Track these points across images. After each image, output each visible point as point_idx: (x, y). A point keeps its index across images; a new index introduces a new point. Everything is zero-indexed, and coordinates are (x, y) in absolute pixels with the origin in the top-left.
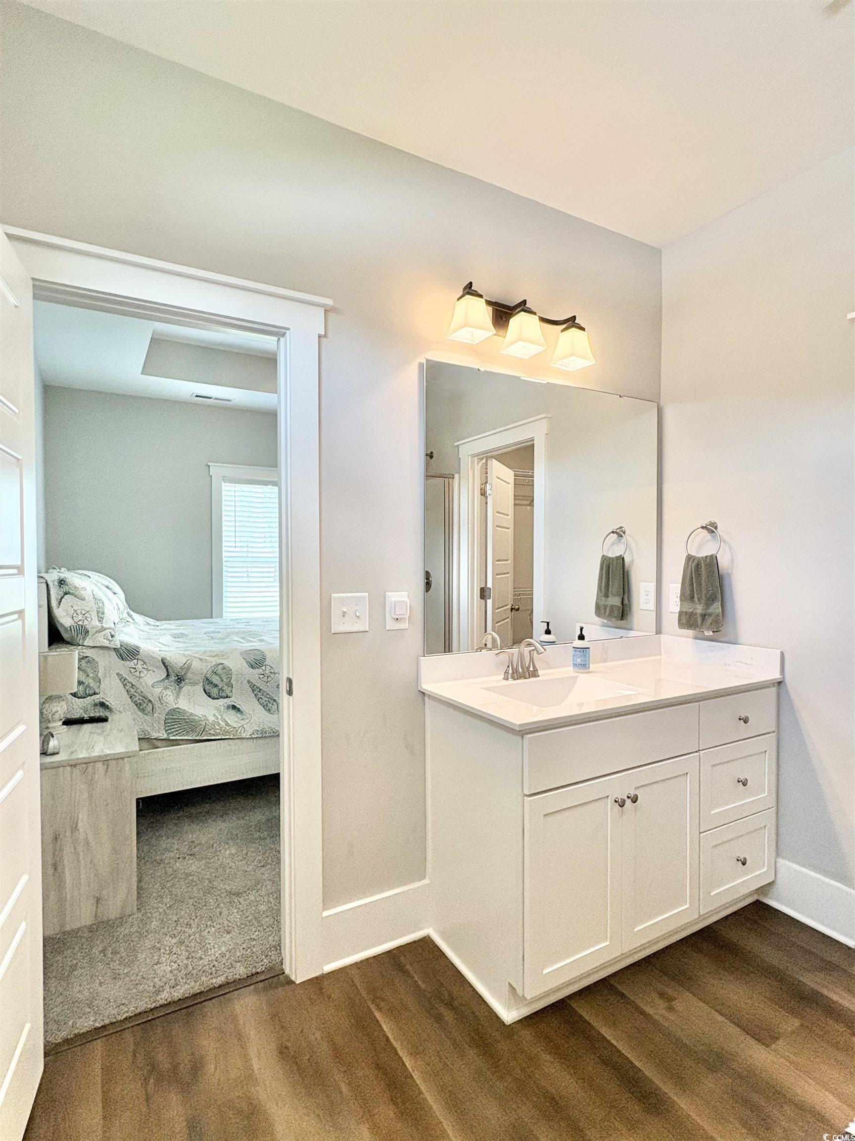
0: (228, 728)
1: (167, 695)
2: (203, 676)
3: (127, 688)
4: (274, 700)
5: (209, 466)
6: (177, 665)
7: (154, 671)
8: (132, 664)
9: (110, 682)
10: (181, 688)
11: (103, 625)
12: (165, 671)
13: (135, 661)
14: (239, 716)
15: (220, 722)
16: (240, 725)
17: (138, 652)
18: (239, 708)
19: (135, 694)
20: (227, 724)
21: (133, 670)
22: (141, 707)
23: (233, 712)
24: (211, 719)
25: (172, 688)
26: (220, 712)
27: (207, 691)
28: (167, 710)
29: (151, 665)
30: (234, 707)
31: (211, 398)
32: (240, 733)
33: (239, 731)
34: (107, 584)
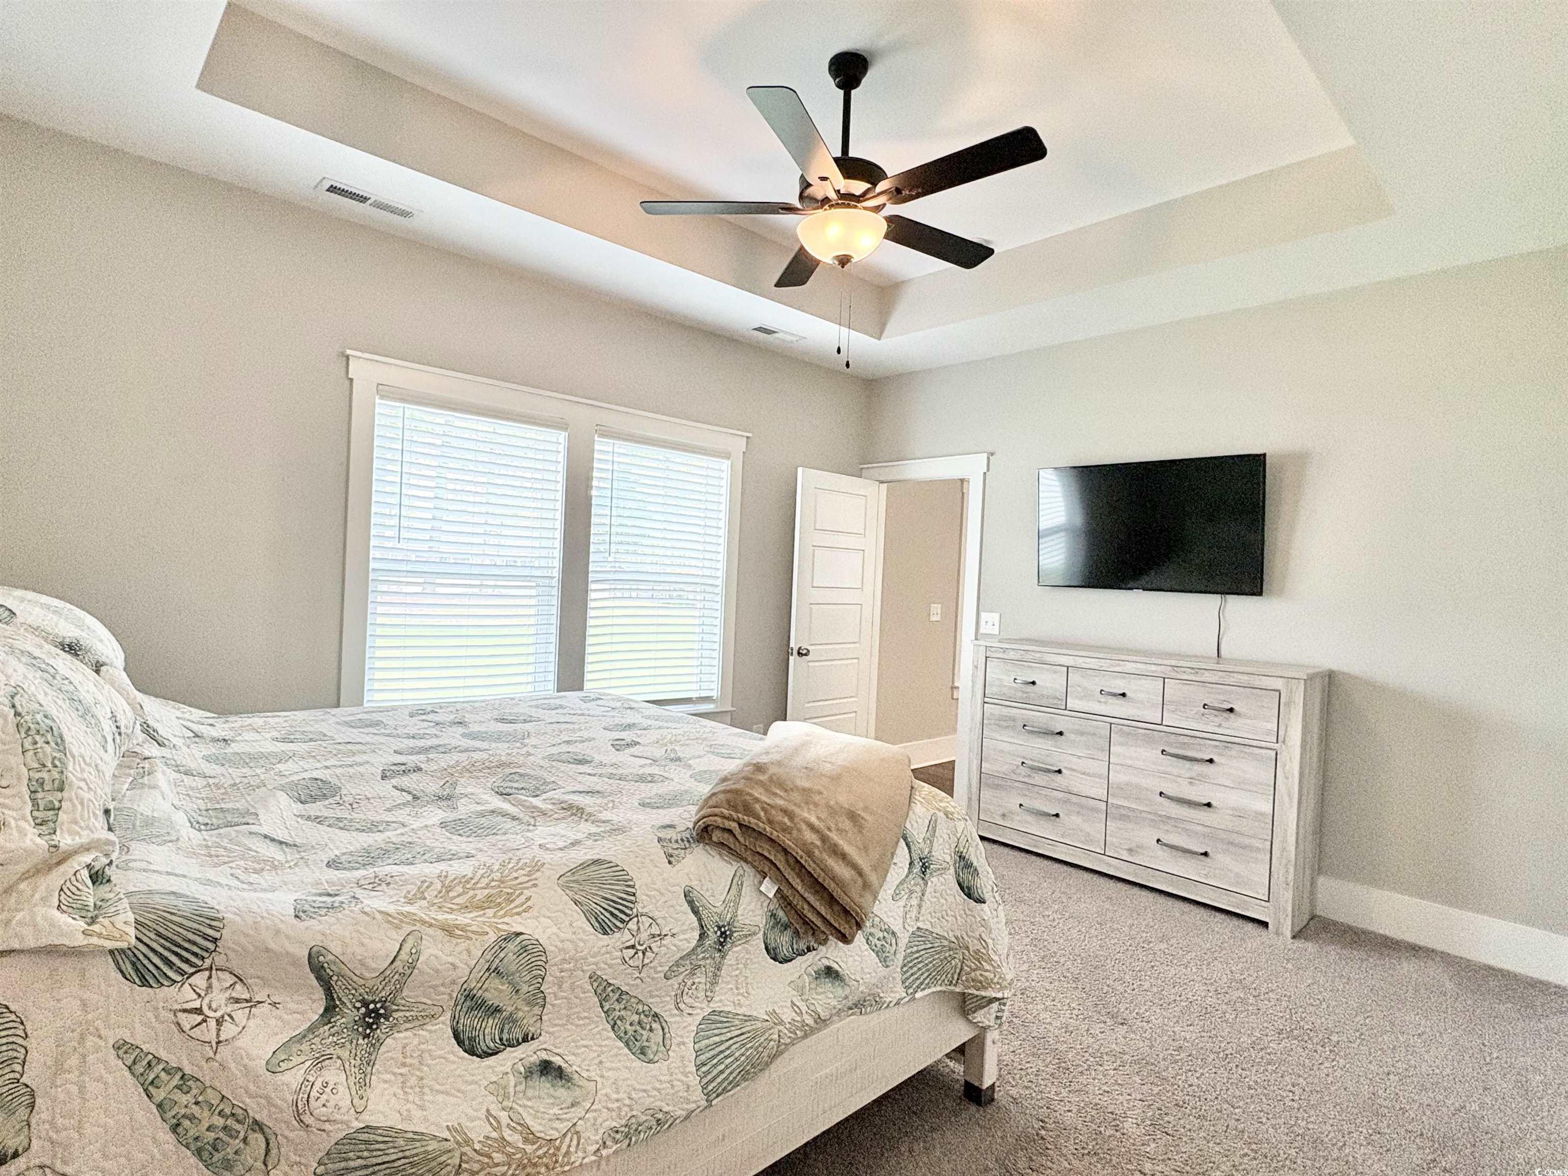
0: (529, 1148)
1: (325, 1085)
2: (457, 988)
3: (160, 1095)
4: (656, 1015)
5: (348, 357)
6: (367, 968)
7: (274, 1004)
8: (186, 995)
9: (82, 1088)
10: (376, 1045)
11: (57, 837)
12: (320, 994)
13: (199, 980)
14: (561, 1092)
15: (507, 1134)
16: (563, 1126)
17: (215, 940)
18: (560, 1067)
19: (195, 1109)
20: (530, 1137)
21: (188, 1021)
22: (217, 1156)
23: (543, 1086)
24: (479, 1131)
25: (345, 1054)
26: (506, 1096)
27: (465, 1037)
28: (327, 1143)
29: (265, 982)
30: (546, 1068)
31: (363, 199)
32: (568, 1153)
33: (564, 1149)
34: (69, 632)
